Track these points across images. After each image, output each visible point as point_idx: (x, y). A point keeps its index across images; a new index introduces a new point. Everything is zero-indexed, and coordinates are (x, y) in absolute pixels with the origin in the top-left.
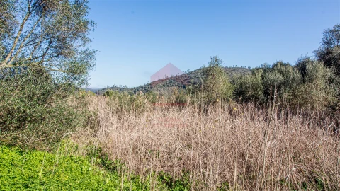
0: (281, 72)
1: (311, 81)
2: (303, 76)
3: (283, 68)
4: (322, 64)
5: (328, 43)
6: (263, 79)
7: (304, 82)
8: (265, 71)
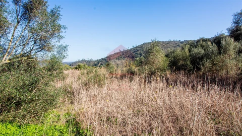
0: (202, 46)
1: (225, 52)
2: (219, 49)
3: (204, 43)
4: (233, 40)
5: (237, 23)
6: (190, 52)
7: (220, 54)
8: (191, 46)
